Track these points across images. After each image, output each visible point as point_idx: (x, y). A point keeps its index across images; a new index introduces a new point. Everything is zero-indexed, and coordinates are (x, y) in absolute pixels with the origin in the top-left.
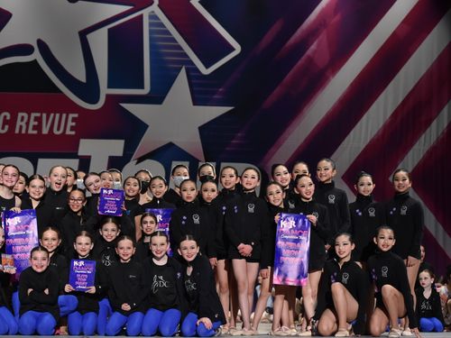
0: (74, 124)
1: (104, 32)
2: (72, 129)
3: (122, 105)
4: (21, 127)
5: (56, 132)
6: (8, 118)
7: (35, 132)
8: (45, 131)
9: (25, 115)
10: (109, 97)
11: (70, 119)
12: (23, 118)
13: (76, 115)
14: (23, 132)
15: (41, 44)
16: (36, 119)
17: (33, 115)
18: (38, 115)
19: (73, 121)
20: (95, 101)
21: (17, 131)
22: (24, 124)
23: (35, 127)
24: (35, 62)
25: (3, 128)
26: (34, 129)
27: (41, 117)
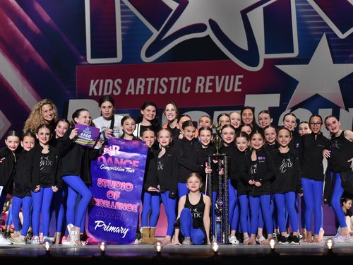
0: (240, 83)
1: (260, 10)
2: (239, 87)
3: (277, 66)
4: (200, 88)
5: (226, 90)
6: (190, 81)
7: (211, 91)
8: (218, 90)
9: (203, 78)
10: (266, 61)
11: (237, 79)
12: (201, 81)
13: (242, 76)
14: (202, 91)
15: (212, 23)
16: (211, 81)
17: (209, 78)
18: (212, 77)
19: (239, 81)
20: (256, 64)
21: (197, 91)
22: (202, 85)
23: (210, 88)
25: (186, 89)
26: (209, 89)
27: (215, 79)
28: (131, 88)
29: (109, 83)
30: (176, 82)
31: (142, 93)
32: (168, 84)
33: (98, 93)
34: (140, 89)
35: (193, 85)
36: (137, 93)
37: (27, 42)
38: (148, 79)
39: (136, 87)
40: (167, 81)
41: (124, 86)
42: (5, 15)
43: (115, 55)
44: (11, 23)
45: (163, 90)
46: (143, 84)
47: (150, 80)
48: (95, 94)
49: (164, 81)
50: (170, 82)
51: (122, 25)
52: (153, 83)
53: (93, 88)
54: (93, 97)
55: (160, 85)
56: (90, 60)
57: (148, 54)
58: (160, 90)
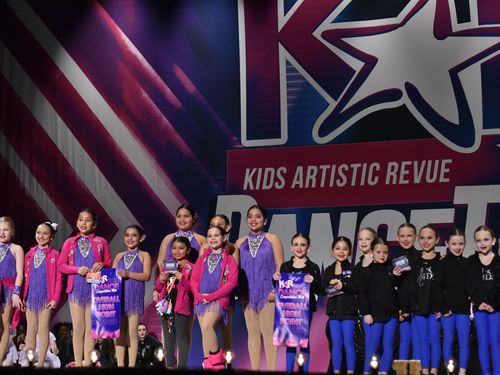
0: (448, 170)
1: (476, 67)
2: (446, 175)
3: (499, 146)
4: (392, 177)
5: (428, 180)
6: (378, 169)
7: (407, 182)
8: (417, 180)
9: (396, 164)
10: (484, 138)
11: (443, 165)
12: (393, 170)
13: (450, 161)
14: (394, 182)
15: (410, 87)
16: (407, 168)
17: (404, 164)
18: (409, 163)
19: (446, 167)
20: (470, 144)
21: (387, 182)
22: (394, 174)
23: (405, 177)
24: (404, 107)
25: (373, 180)
26: (404, 179)
27: (412, 166)
28: (298, 180)
29: (270, 173)
30: (360, 170)
31: (314, 185)
32: (349, 174)
33: (255, 186)
34: (311, 181)
35: (382, 174)
36: (307, 186)
37: (165, 120)
38: (321, 167)
39: (306, 177)
40: (347, 168)
41: (289, 177)
42: (138, 85)
43: (278, 136)
44: (145, 95)
45: (341, 181)
46: (315, 173)
47: (324, 168)
48: (252, 188)
49: (343, 169)
50: (351, 170)
51: (289, 93)
52: (329, 172)
53: (248, 179)
54: (248, 192)
55: (337, 175)
56: (246, 143)
57: (323, 132)
58: (338, 181)
